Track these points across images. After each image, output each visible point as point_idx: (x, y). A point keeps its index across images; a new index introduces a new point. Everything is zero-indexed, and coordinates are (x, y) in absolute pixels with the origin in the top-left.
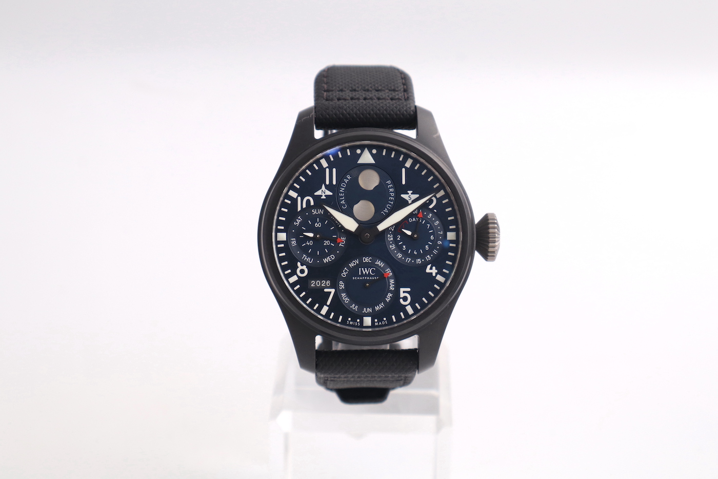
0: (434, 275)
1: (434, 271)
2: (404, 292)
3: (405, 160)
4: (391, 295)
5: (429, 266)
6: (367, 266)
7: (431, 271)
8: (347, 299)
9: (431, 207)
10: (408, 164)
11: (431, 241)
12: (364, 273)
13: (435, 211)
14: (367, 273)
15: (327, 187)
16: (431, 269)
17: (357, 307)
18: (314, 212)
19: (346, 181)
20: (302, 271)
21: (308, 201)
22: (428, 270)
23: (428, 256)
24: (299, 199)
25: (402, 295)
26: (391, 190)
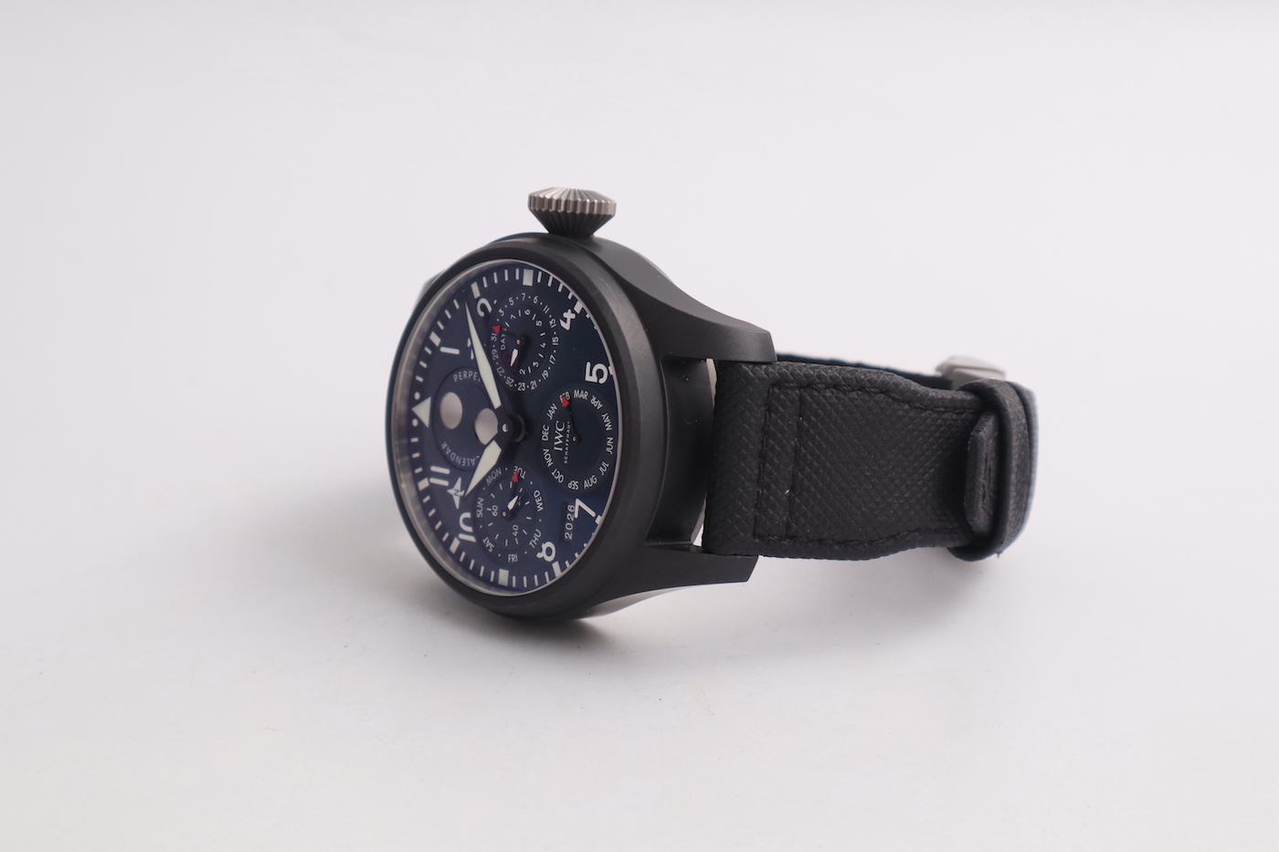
0: (573, 316)
1: (569, 315)
2: (591, 375)
3: (432, 345)
4: (594, 399)
5: (563, 323)
6: (552, 434)
7: (569, 321)
8: (591, 479)
9: (490, 309)
10: (435, 339)
11: (531, 315)
12: (561, 442)
13: (495, 302)
14: (561, 436)
15: (452, 485)
16: (565, 320)
17: (604, 464)
18: (480, 514)
19: (448, 451)
20: (549, 551)
21: (466, 521)
22: (567, 326)
23: (551, 322)
24: (462, 536)
25: (593, 379)
26: (465, 375)
